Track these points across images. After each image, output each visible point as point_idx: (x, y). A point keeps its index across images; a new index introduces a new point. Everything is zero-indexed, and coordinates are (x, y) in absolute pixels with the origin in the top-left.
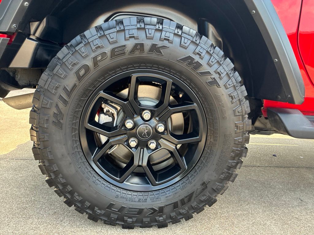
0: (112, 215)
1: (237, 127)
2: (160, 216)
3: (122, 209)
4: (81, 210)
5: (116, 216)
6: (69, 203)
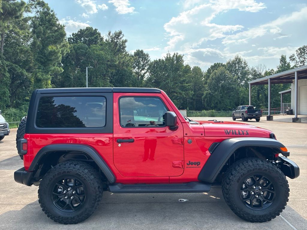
0: (60, 219)
1: (93, 191)
2: (74, 220)
3: (63, 217)
4: (52, 218)
5: (61, 220)
6: (48, 216)
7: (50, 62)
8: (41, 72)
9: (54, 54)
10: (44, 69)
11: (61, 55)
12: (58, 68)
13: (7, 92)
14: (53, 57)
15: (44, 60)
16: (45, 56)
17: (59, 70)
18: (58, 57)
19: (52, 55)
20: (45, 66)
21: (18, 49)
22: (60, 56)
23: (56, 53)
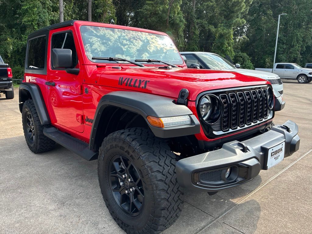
7: (232, 14)
8: (223, 26)
9: (237, 5)
10: (226, 23)
11: (245, 4)
12: (239, 20)
13: (195, 49)
14: (237, 8)
15: (227, 13)
16: (228, 8)
17: (241, 22)
18: (241, 7)
19: (235, 6)
20: (228, 20)
21: (205, 5)
22: (244, 6)
23: (239, 2)
